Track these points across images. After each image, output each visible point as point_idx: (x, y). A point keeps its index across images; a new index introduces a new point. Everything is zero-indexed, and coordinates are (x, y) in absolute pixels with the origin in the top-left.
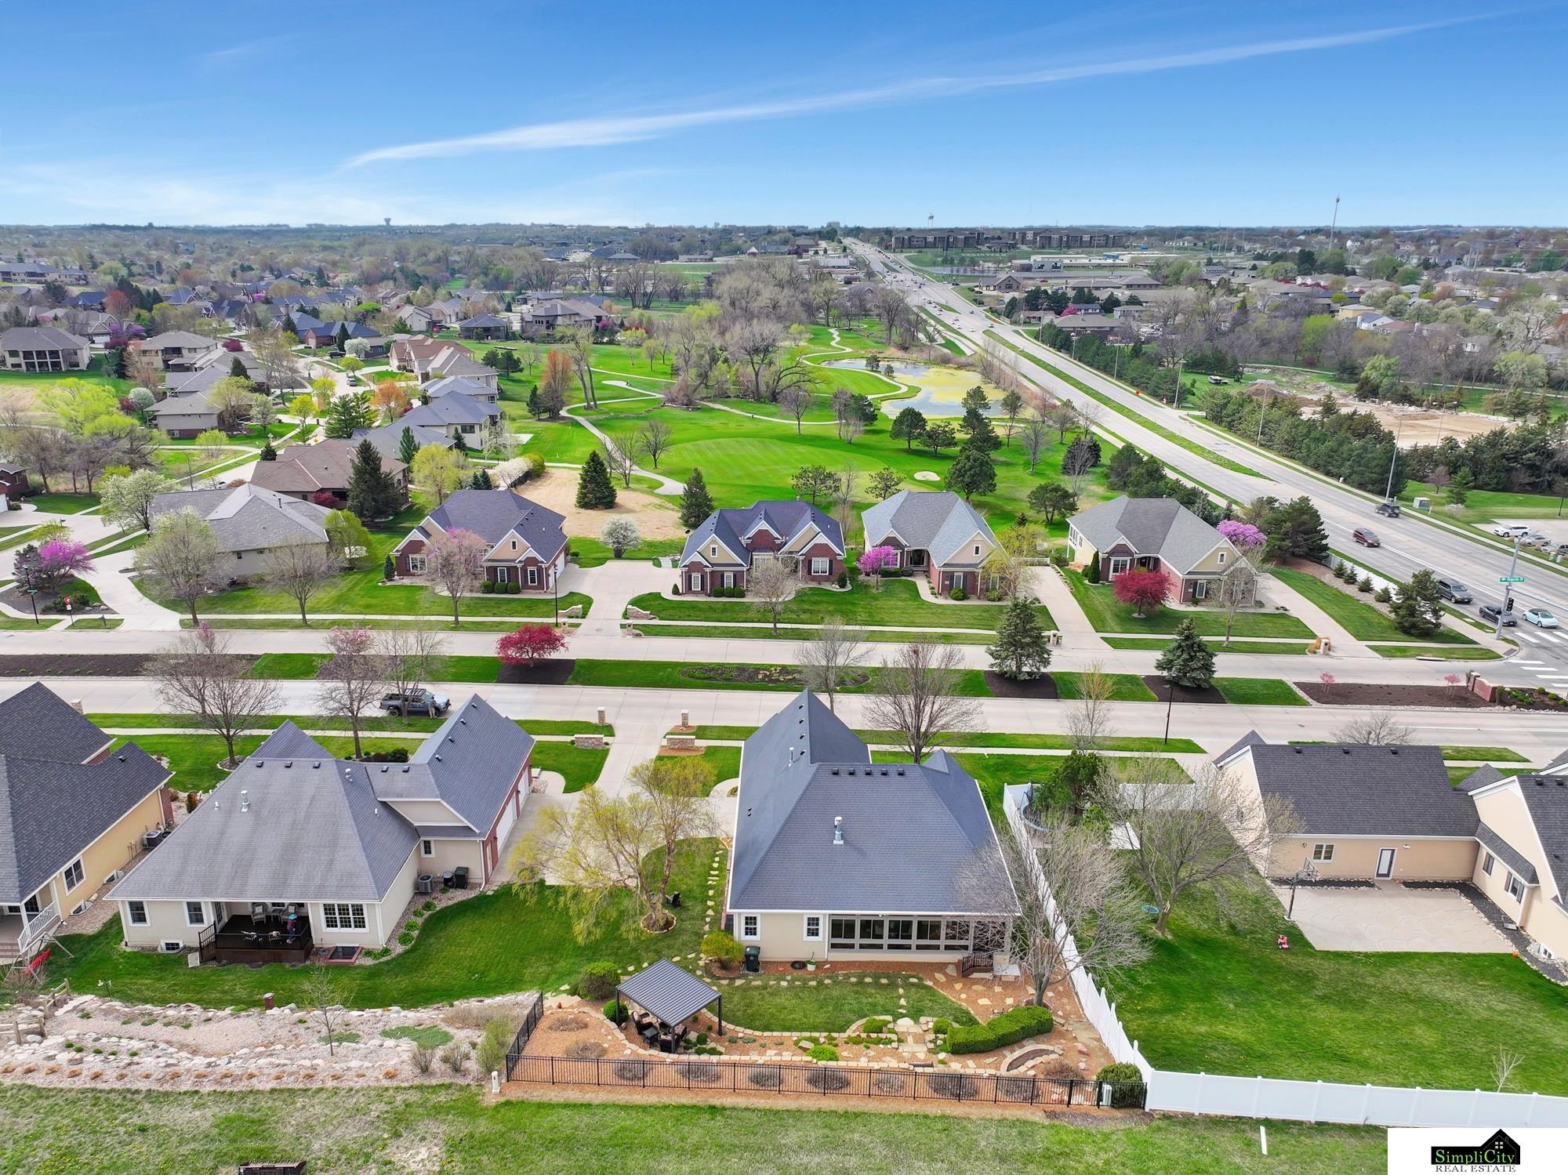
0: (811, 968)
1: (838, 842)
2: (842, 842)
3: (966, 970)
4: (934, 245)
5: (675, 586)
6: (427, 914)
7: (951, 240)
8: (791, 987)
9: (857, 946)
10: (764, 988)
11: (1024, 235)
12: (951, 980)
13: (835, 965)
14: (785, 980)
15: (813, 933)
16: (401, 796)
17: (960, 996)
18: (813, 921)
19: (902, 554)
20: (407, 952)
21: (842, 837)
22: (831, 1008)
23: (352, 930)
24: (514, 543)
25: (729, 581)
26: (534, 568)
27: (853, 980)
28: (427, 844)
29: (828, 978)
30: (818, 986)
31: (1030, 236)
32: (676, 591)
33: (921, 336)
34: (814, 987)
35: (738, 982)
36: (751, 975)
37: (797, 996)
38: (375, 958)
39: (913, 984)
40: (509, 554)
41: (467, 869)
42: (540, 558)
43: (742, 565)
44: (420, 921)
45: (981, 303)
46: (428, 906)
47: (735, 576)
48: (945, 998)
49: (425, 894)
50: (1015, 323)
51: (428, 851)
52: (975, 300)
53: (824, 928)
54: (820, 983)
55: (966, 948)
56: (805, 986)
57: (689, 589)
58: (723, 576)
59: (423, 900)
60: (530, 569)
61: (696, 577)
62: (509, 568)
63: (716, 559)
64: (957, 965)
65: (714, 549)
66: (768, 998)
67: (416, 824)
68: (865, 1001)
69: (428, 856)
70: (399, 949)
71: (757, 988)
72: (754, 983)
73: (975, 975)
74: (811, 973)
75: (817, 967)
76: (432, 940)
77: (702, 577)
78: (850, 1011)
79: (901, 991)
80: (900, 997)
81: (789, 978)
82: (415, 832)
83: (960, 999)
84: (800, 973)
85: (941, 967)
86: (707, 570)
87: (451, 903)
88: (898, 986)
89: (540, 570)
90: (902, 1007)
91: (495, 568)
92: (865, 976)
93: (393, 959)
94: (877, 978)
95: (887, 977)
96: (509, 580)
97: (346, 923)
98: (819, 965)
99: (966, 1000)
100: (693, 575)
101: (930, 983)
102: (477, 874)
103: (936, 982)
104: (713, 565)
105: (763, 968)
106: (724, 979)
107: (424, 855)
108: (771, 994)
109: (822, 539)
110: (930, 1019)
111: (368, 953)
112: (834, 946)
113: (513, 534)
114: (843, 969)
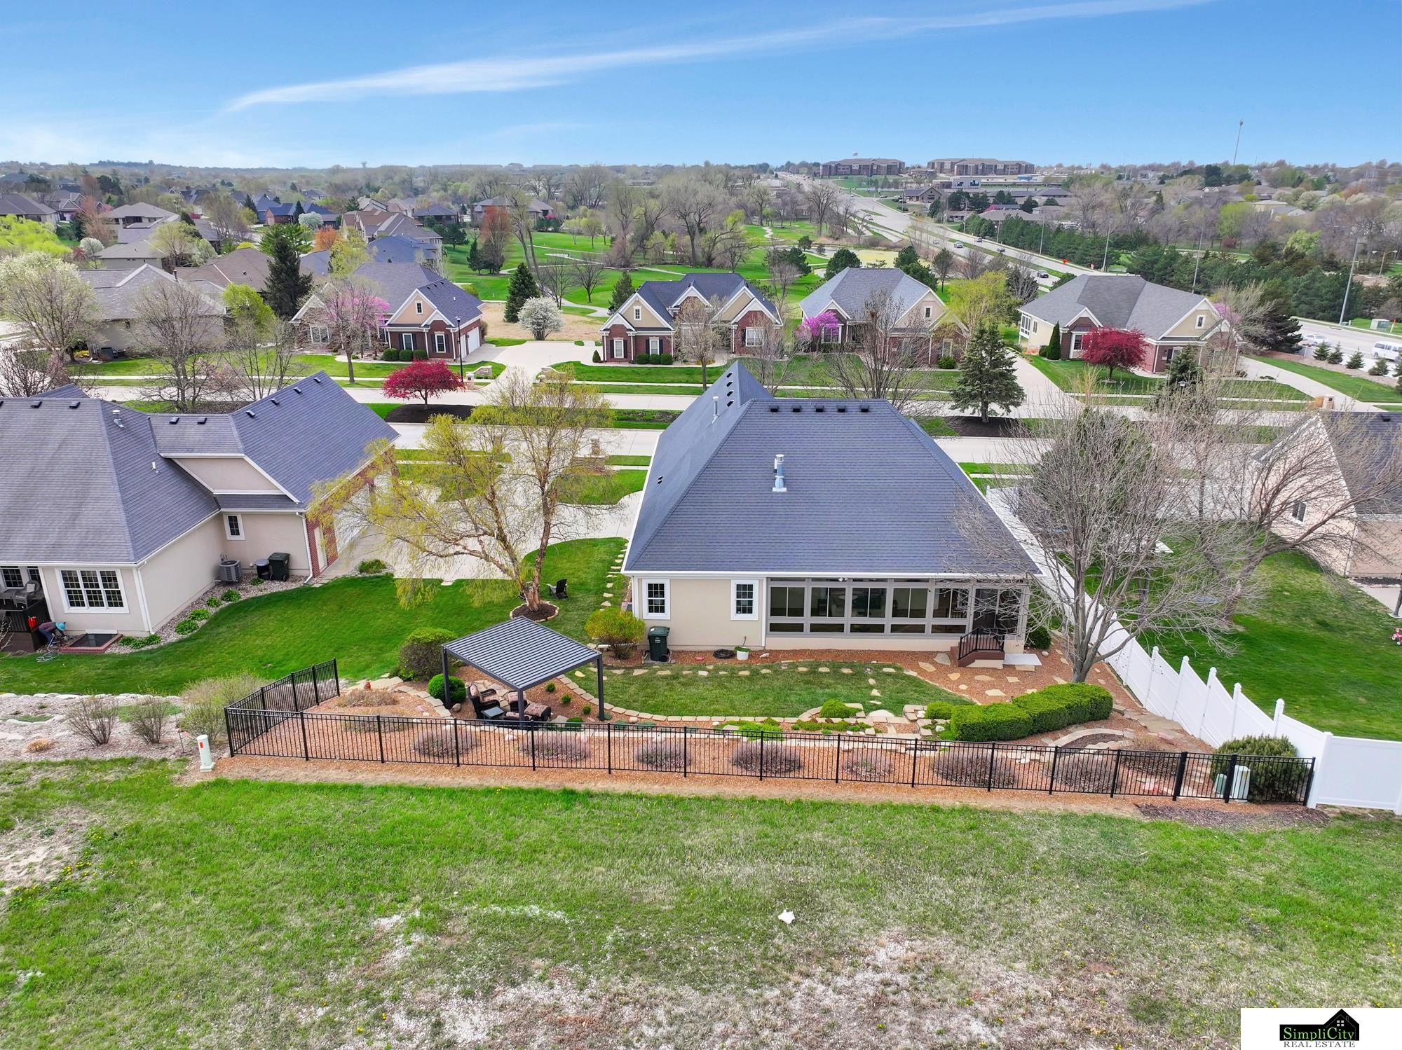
0: (741, 656)
1: (779, 488)
2: (785, 490)
3: (962, 658)
4: (859, 173)
5: (596, 353)
6: (225, 604)
7: (875, 168)
8: (713, 677)
9: (807, 628)
10: (675, 677)
11: (942, 164)
12: (942, 671)
13: (775, 654)
14: (704, 669)
15: (745, 608)
16: (192, 451)
17: (957, 684)
18: (745, 591)
19: (844, 328)
20: (180, 641)
21: (785, 483)
22: (770, 699)
23: (105, 610)
24: (419, 305)
25: (654, 347)
26: (442, 334)
27: (802, 669)
28: (233, 521)
29: (766, 667)
30: (752, 675)
31: (947, 166)
32: (596, 358)
33: (850, 231)
34: (747, 677)
35: (637, 672)
36: (657, 665)
37: (721, 686)
38: (136, 646)
39: (889, 674)
40: (414, 317)
41: (287, 556)
42: (448, 322)
43: (669, 329)
44: (213, 611)
45: (905, 210)
46: (227, 597)
47: (661, 341)
48: (937, 689)
49: (230, 583)
50: (939, 221)
51: (235, 531)
52: (900, 208)
53: (761, 600)
54: (755, 673)
55: (960, 629)
56: (733, 675)
57: (611, 356)
58: (648, 342)
59: (223, 590)
60: (437, 334)
61: (619, 344)
62: (414, 334)
63: (640, 322)
64: (950, 654)
65: (637, 311)
66: (679, 688)
67: (216, 492)
68: (819, 691)
69: (235, 538)
70: (174, 637)
71: (665, 677)
72: (659, 673)
73: (979, 663)
74: (741, 662)
75: (750, 656)
76: (223, 629)
77: (626, 343)
78: (799, 702)
79: (872, 681)
80: (872, 687)
81: (711, 667)
82: (214, 502)
83: (958, 690)
84: (726, 662)
85: (929, 656)
86: (630, 334)
87: (260, 594)
88: (867, 677)
89: (448, 335)
90: (874, 698)
91: (400, 334)
92: (819, 665)
93: (161, 648)
94: (835, 669)
95: (851, 666)
96: (415, 347)
97: (95, 601)
98: (753, 655)
99: (967, 691)
100: (616, 340)
101: (913, 673)
102: (301, 563)
103: (921, 671)
104: (637, 329)
105: (674, 657)
106: (619, 668)
107: (229, 537)
108: (683, 684)
109: (757, 305)
110: (918, 707)
111: (127, 641)
112: (774, 628)
113: (417, 296)
114: (787, 658)
